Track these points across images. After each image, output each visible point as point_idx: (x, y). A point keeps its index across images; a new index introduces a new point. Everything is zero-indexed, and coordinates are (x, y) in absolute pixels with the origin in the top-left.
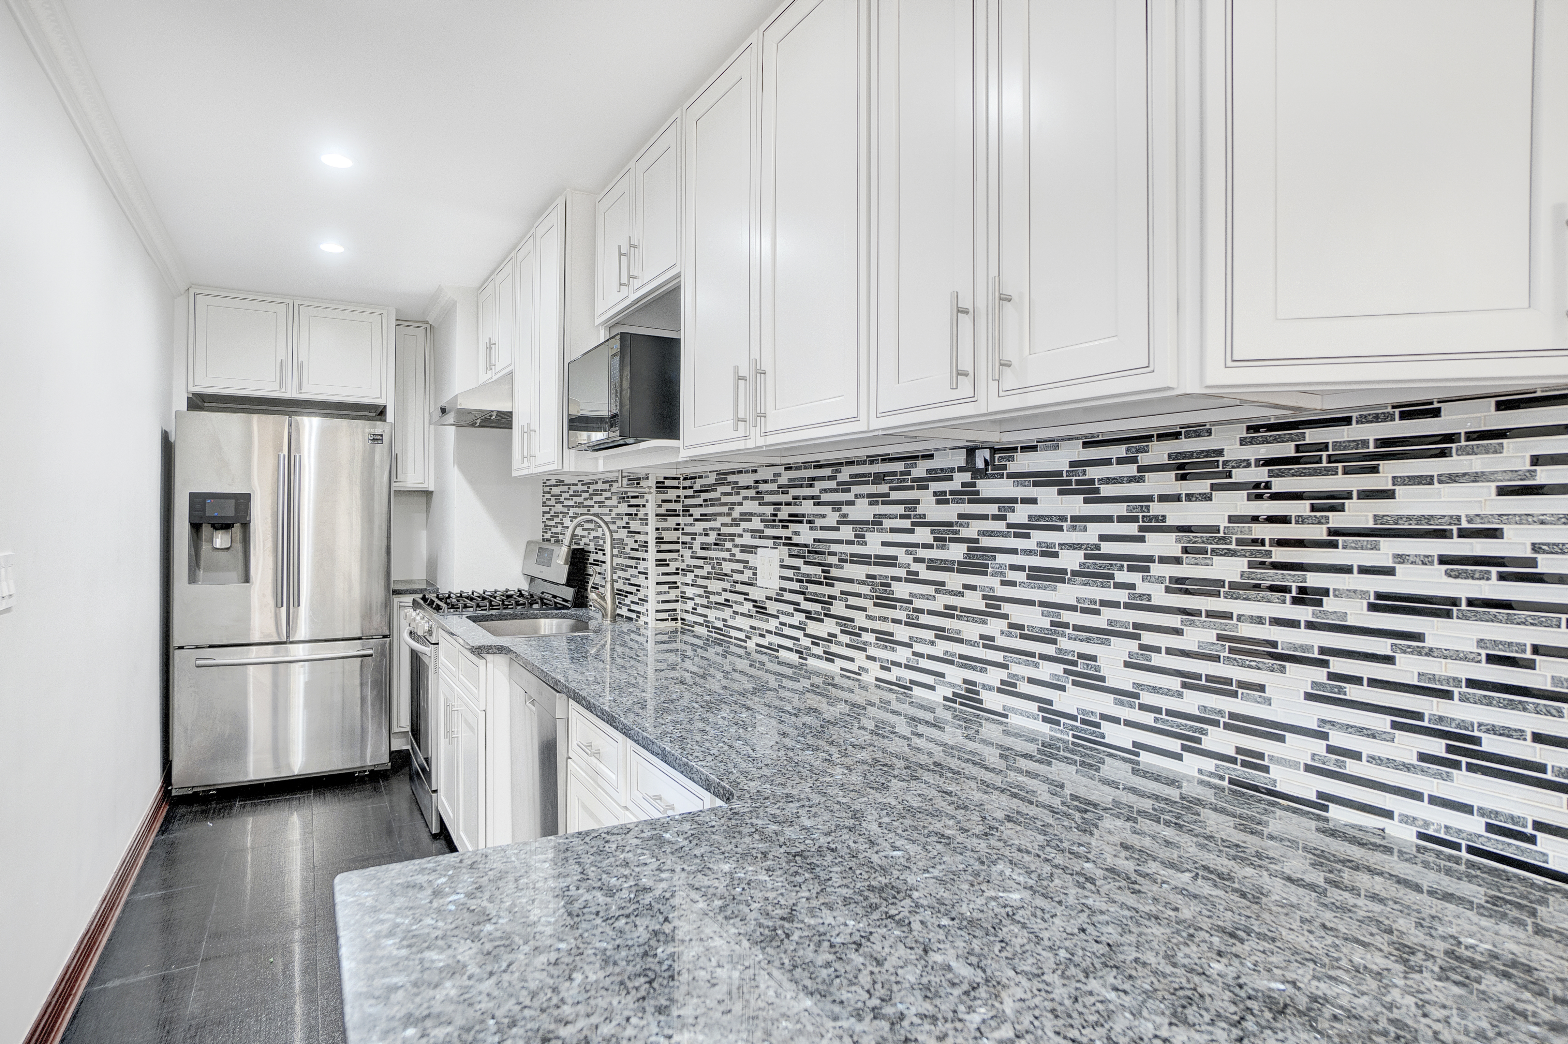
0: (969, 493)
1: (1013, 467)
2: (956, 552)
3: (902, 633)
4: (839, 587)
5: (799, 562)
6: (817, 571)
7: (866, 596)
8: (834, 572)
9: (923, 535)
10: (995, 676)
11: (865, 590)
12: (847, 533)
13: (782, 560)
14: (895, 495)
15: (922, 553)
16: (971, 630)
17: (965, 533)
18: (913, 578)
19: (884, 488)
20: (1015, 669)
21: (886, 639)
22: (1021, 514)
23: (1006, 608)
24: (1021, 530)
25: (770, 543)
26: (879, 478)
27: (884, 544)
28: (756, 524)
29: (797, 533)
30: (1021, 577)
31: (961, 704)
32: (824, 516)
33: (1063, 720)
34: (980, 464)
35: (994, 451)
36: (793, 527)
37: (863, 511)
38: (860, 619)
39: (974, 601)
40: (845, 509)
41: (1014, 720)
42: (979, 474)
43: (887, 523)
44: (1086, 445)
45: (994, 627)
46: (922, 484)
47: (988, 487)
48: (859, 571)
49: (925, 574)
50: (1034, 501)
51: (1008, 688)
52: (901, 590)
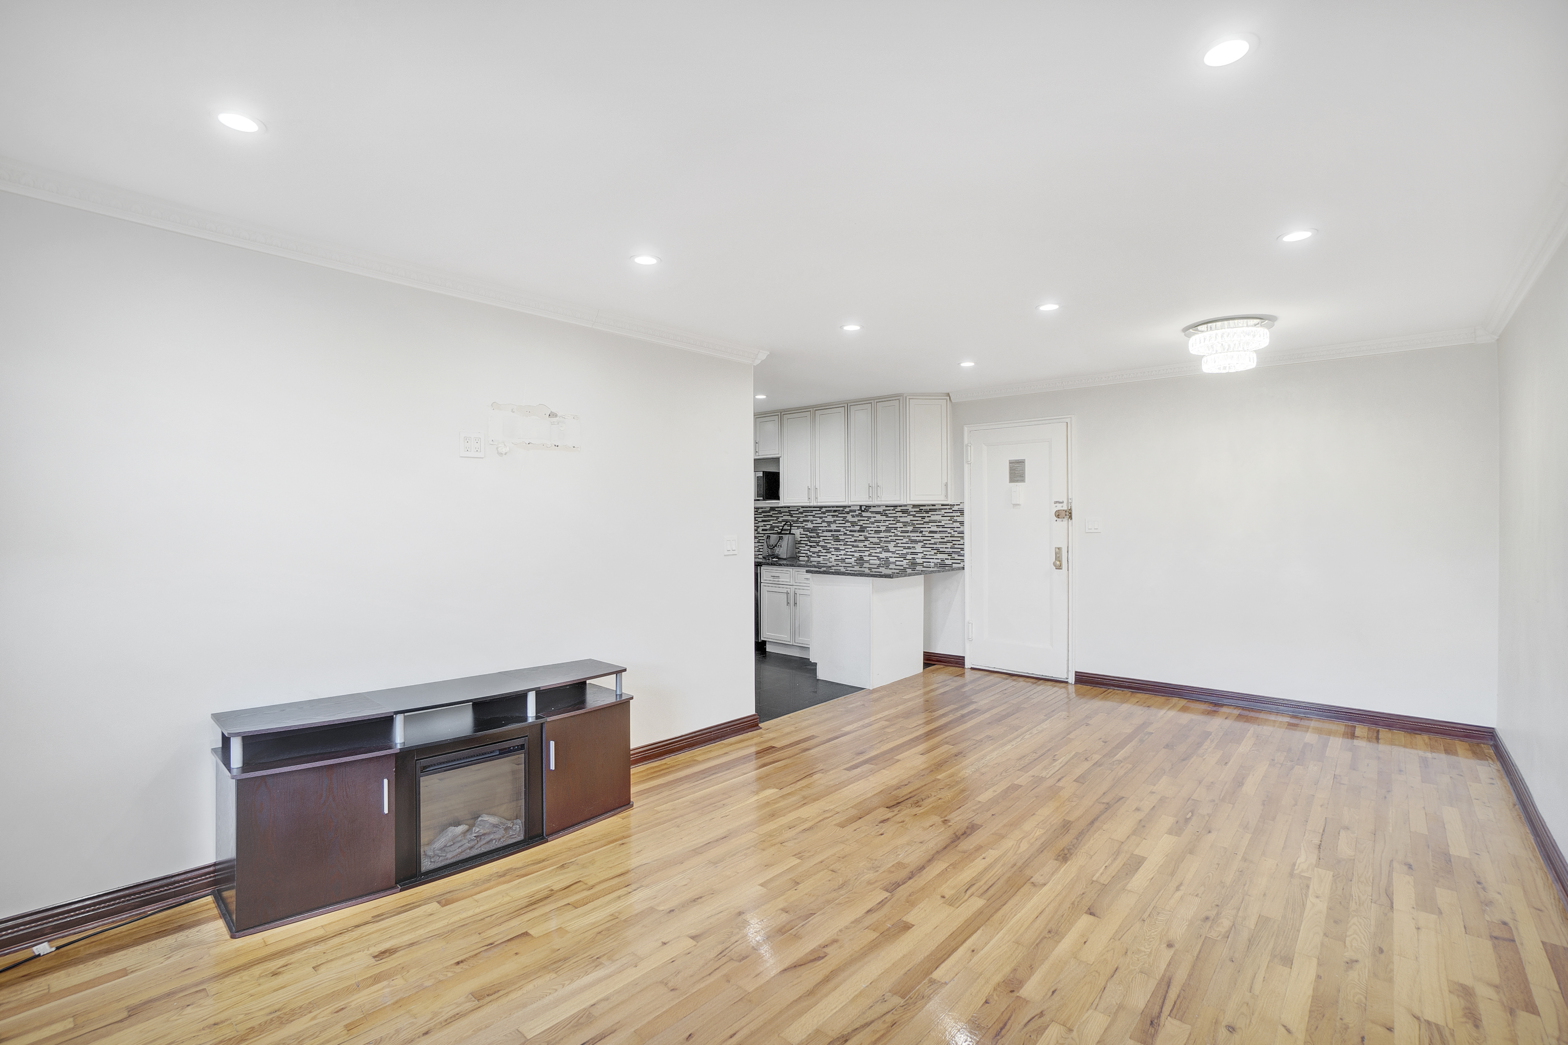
0: (860, 515)
1: (870, 510)
2: (857, 528)
3: (842, 547)
4: (822, 538)
5: (807, 533)
6: (815, 534)
8: (820, 535)
9: (848, 524)
10: (867, 553)
11: (831, 538)
12: (825, 524)
14: (840, 515)
15: (847, 528)
16: (861, 544)
17: (859, 524)
18: (845, 534)
19: (837, 514)
20: (871, 551)
21: (837, 549)
22: (873, 520)
23: (869, 539)
24: (873, 523)
25: (796, 528)
26: (835, 511)
29: (807, 525)
30: (873, 532)
32: (816, 520)
33: (882, 559)
34: (863, 509)
35: (866, 507)
37: (830, 519)
38: (829, 546)
39: (862, 538)
40: (824, 518)
41: (871, 562)
42: (862, 511)
44: (885, 507)
45: (866, 543)
46: (848, 513)
47: (864, 514)
48: (830, 534)
49: (848, 533)
50: (875, 517)
51: (870, 555)
52: (841, 537)
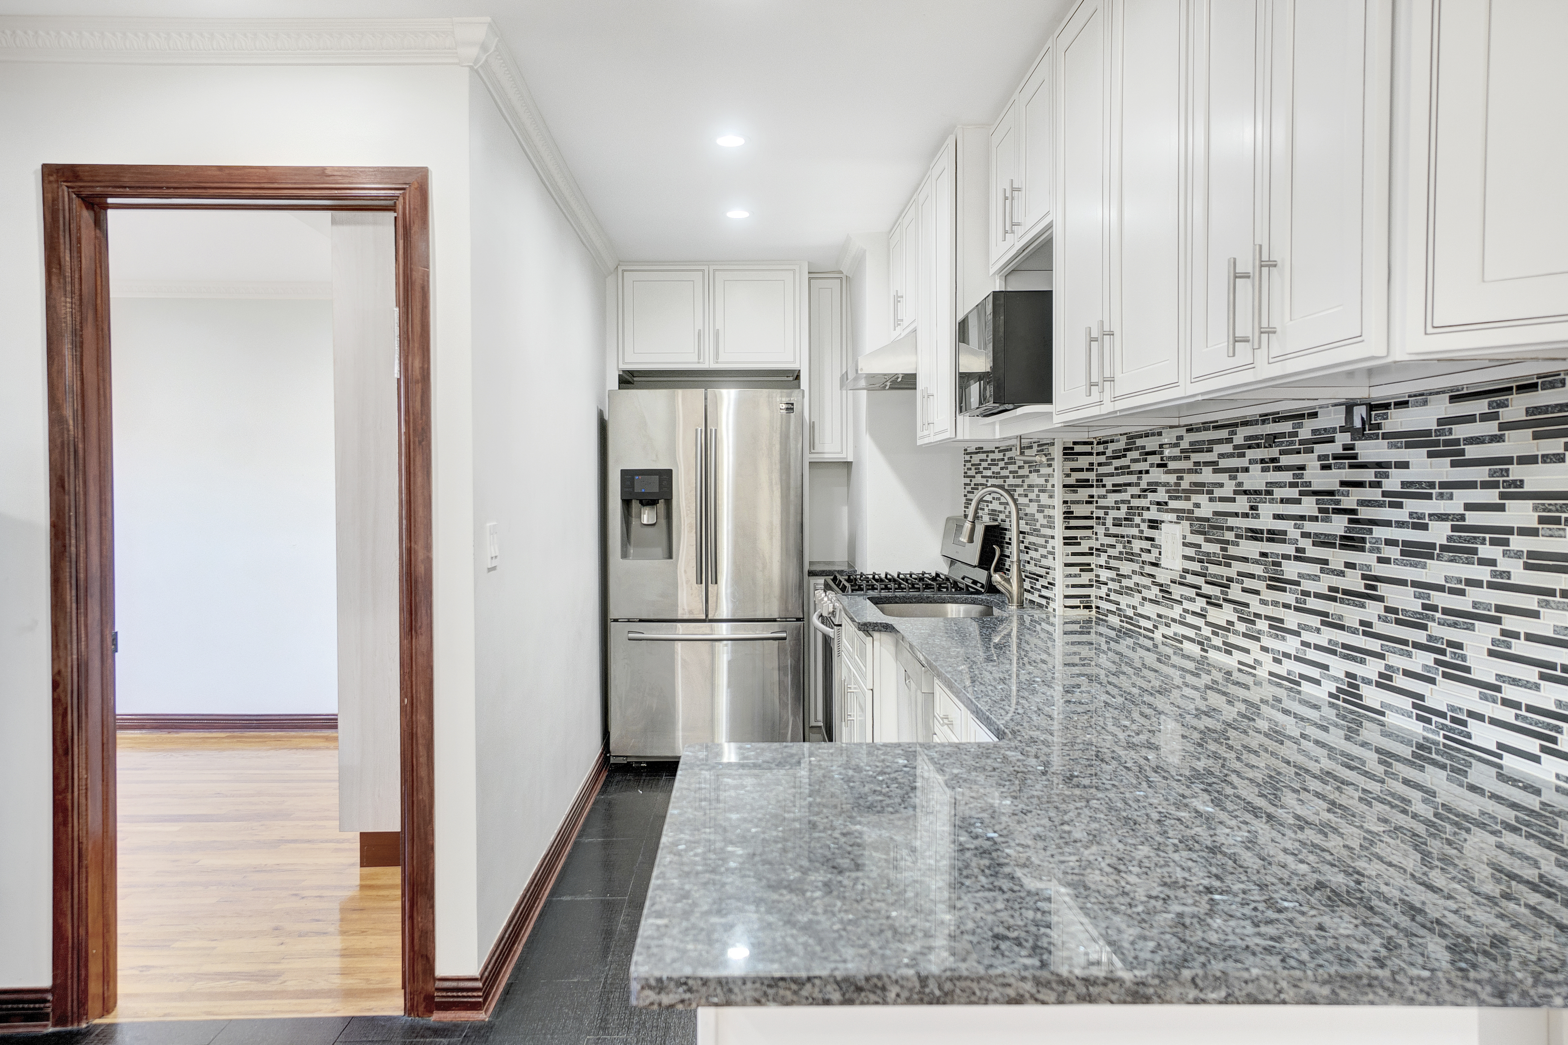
0: (1348, 456)
1: (1389, 426)
2: (1338, 525)
4: (1238, 566)
5: (1199, 539)
6: (1214, 548)
7: (1260, 578)
8: (1232, 550)
9: (1309, 505)
10: (1372, 669)
11: (1258, 570)
12: (1242, 504)
13: (1184, 537)
14: (1285, 460)
15: (1310, 527)
16: (1352, 615)
17: (1348, 502)
18: (1300, 557)
19: (1274, 452)
20: (1394, 660)
21: (1277, 626)
22: (1394, 481)
23: (1383, 589)
24: (1394, 499)
25: (1172, 517)
26: (1270, 440)
27: (1277, 517)
29: (1197, 505)
30: (1393, 553)
31: (1345, 701)
32: (1221, 485)
33: (1435, 719)
34: (1358, 424)
35: (1371, 407)
36: (1195, 498)
37: (1256, 479)
38: (1255, 604)
39: (1354, 581)
40: (1241, 476)
41: (1392, 719)
42: (1360, 434)
43: (1279, 493)
44: (1454, 399)
45: (1372, 611)
46: (1308, 446)
47: (1369, 451)
48: (1250, 548)
50: (1405, 465)
51: (1384, 682)
52: (1291, 570)
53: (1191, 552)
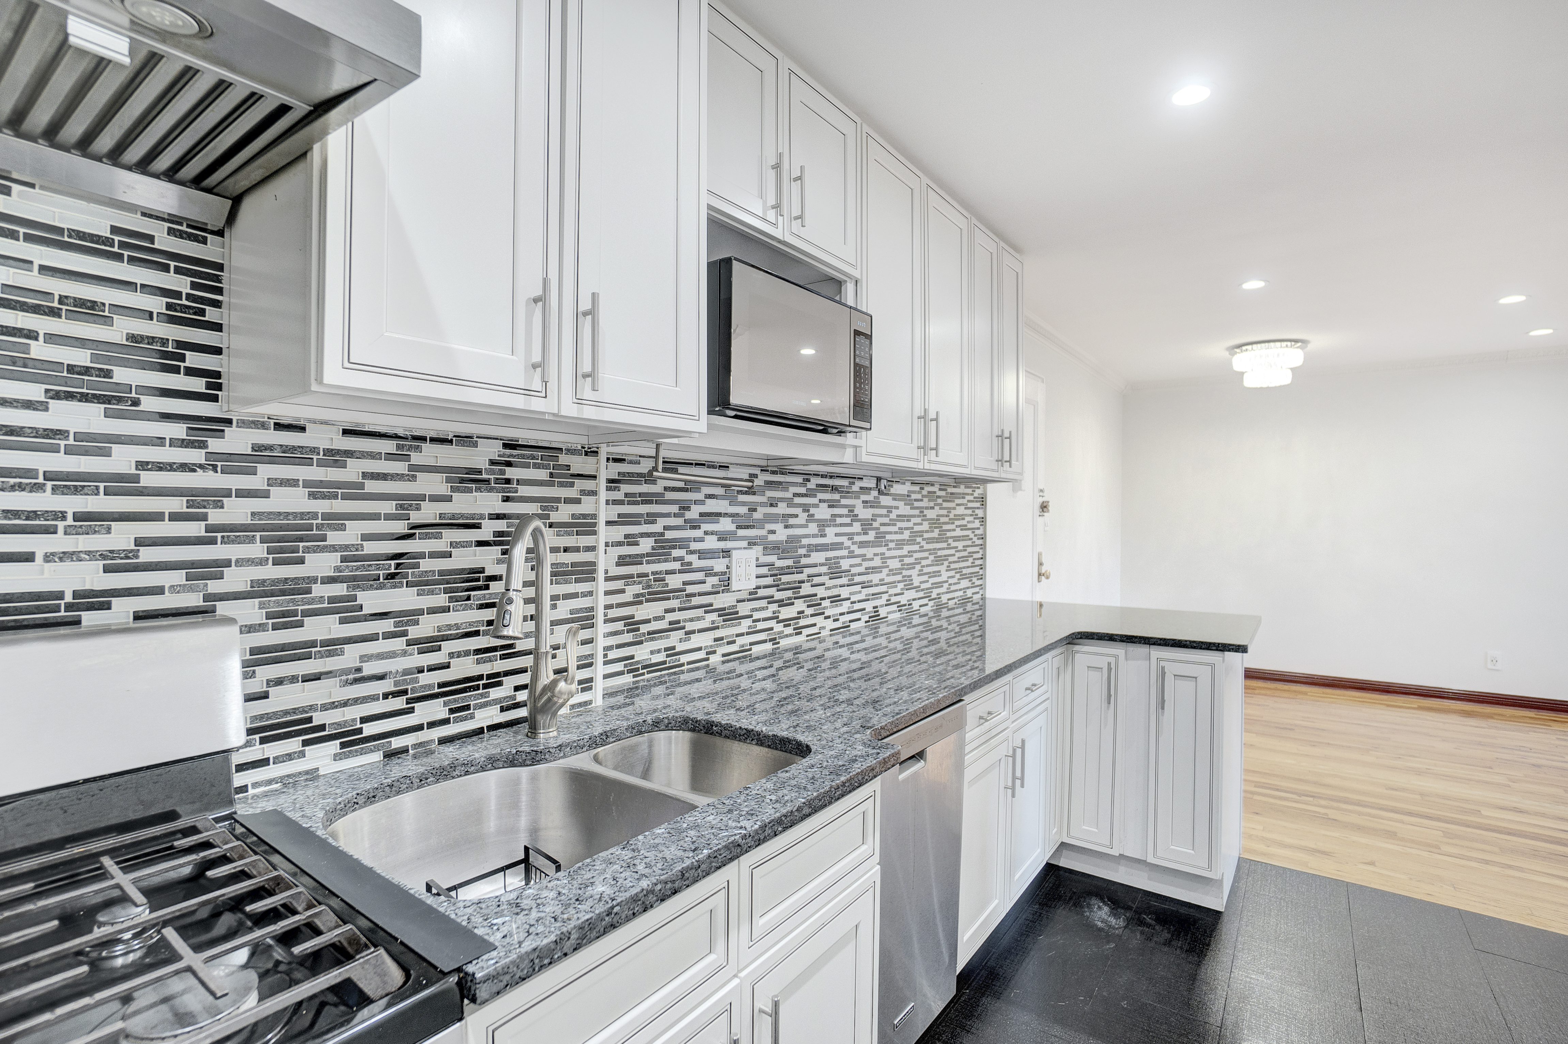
0: (876, 502)
1: (893, 490)
2: (871, 536)
3: (844, 592)
4: (806, 573)
5: (772, 559)
7: (825, 574)
8: (804, 561)
9: (857, 527)
10: (884, 599)
11: (824, 569)
12: (813, 528)
13: (757, 559)
14: (842, 501)
15: (856, 538)
16: (875, 578)
17: (875, 524)
18: (851, 555)
19: (837, 496)
20: (890, 592)
21: (836, 600)
22: (895, 514)
23: (888, 562)
24: (895, 522)
25: (744, 544)
26: (834, 489)
27: (836, 535)
28: (726, 524)
29: (773, 532)
30: (893, 545)
32: (796, 516)
34: (882, 487)
35: (888, 481)
36: (770, 526)
37: (824, 512)
38: (821, 592)
39: (878, 561)
40: (812, 511)
41: (890, 617)
42: (881, 492)
43: (839, 520)
44: (913, 485)
46: (857, 495)
47: (885, 500)
49: (858, 551)
50: (898, 508)
51: (888, 602)
52: (844, 564)
53: (764, 570)
